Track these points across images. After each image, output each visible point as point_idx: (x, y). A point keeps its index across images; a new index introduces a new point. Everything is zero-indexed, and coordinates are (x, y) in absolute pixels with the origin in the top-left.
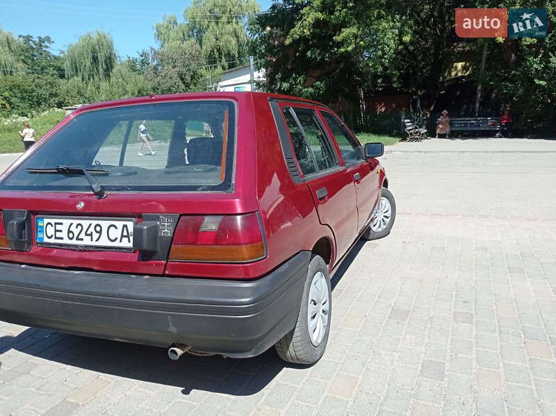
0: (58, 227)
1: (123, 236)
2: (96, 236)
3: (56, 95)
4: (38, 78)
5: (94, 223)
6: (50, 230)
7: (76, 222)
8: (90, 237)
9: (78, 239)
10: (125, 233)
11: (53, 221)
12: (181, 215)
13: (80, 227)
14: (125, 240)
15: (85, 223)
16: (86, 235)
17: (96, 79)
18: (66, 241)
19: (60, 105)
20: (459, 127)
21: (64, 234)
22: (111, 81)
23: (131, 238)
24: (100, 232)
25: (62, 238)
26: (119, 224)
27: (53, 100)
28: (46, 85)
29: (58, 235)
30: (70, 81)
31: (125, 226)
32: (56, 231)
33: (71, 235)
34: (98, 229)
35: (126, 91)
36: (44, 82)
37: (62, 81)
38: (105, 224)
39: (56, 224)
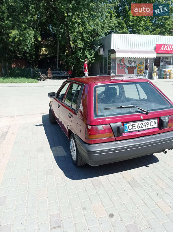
0: (134, 126)
1: (154, 124)
2: (147, 126)
5: (146, 122)
6: (131, 127)
7: (140, 123)
8: (145, 126)
9: (141, 128)
10: (155, 123)
11: (131, 124)
12: (169, 116)
13: (142, 124)
14: (155, 125)
15: (143, 122)
16: (144, 126)
18: (137, 129)
20: (55, 75)
21: (136, 127)
23: (157, 124)
24: (148, 124)
25: (135, 129)
26: (153, 121)
29: (134, 128)
31: (155, 121)
32: (133, 127)
33: (139, 127)
34: (147, 123)
38: (149, 121)
39: (133, 125)
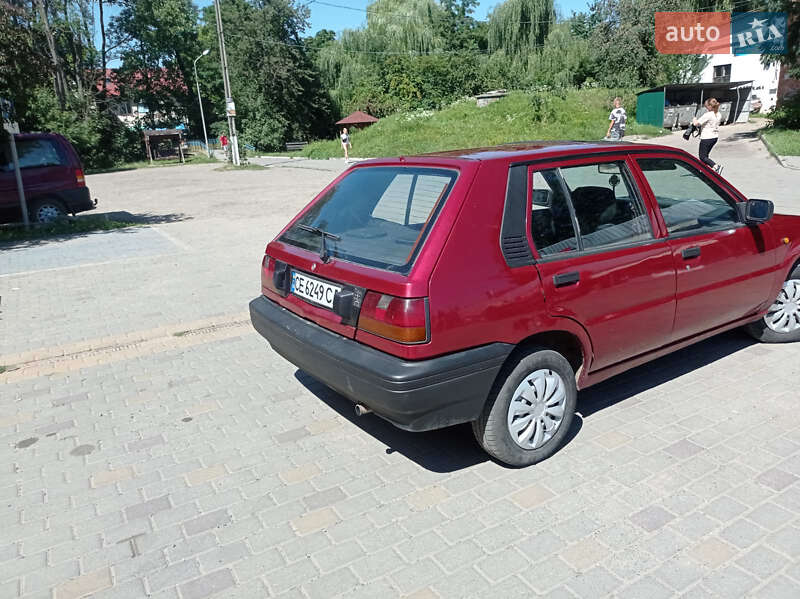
0: (302, 282)
2: (320, 295)
3: (473, 77)
4: (456, 55)
5: (320, 284)
8: (317, 295)
9: (311, 295)
11: (300, 276)
12: (368, 290)
13: (312, 285)
16: (315, 293)
17: (524, 52)
18: (305, 295)
19: (476, 91)
21: (304, 289)
22: (544, 53)
24: (322, 293)
25: (303, 292)
26: (334, 289)
27: (470, 84)
28: (463, 63)
29: (301, 289)
30: (492, 57)
31: (337, 291)
32: (300, 285)
33: (307, 291)
34: (322, 290)
35: (563, 66)
36: (462, 60)
37: (483, 57)
38: (326, 287)
39: (301, 279)
